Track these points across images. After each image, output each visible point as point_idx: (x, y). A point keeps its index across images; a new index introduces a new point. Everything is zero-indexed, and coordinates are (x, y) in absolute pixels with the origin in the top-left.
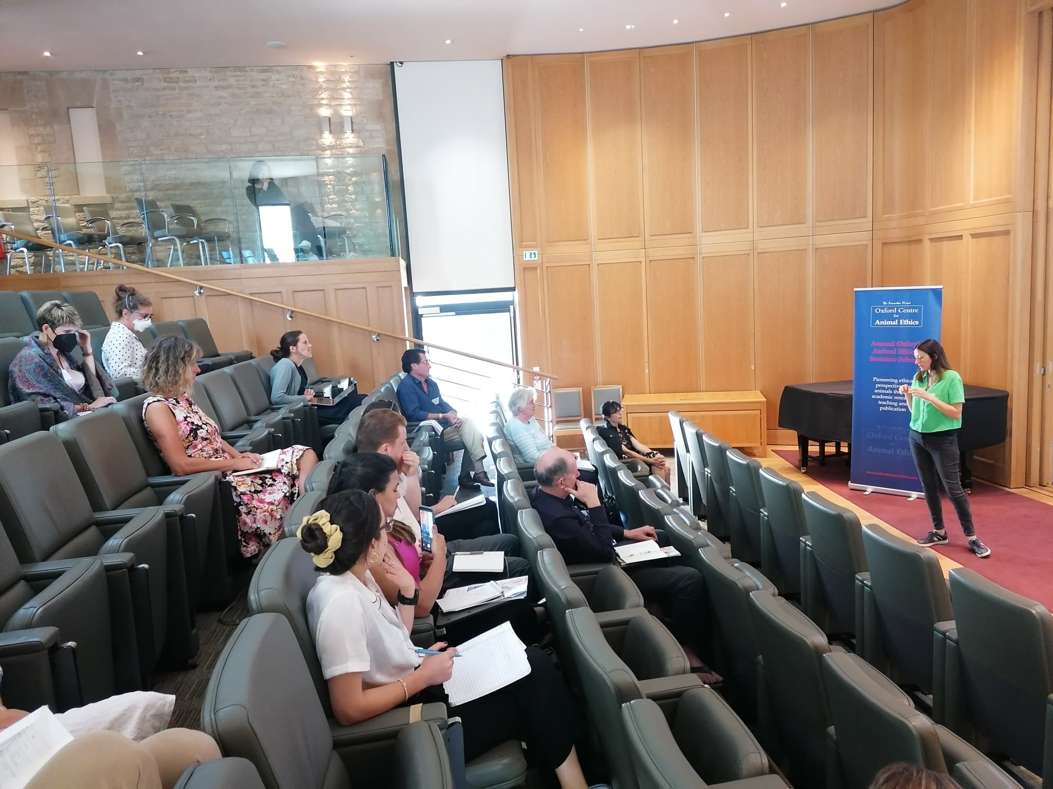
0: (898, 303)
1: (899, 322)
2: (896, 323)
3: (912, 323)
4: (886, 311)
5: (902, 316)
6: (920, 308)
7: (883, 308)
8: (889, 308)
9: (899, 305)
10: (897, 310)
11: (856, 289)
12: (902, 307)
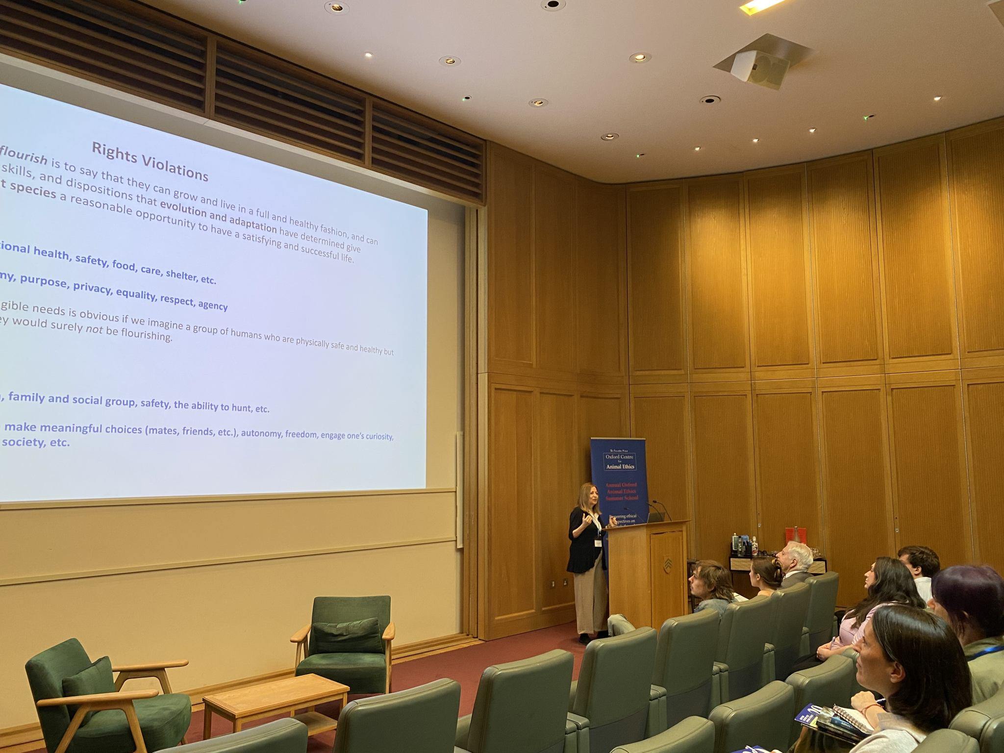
0: (620, 451)
1: (622, 467)
2: (620, 467)
3: (630, 467)
4: (612, 457)
5: (625, 462)
6: (633, 455)
7: (610, 455)
8: (615, 455)
9: (621, 452)
10: (620, 457)
11: (592, 438)
12: (622, 454)
